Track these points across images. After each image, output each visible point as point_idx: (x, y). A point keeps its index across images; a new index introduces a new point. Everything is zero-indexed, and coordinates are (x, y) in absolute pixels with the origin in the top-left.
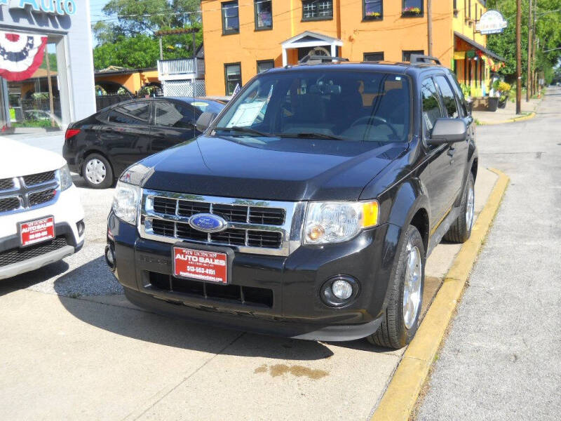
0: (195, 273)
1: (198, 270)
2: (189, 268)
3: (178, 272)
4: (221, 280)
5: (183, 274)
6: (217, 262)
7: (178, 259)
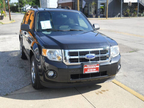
0: (90, 71)
1: (91, 70)
2: (88, 70)
3: (85, 72)
4: (97, 71)
5: (86, 72)
6: (97, 67)
7: (85, 68)
